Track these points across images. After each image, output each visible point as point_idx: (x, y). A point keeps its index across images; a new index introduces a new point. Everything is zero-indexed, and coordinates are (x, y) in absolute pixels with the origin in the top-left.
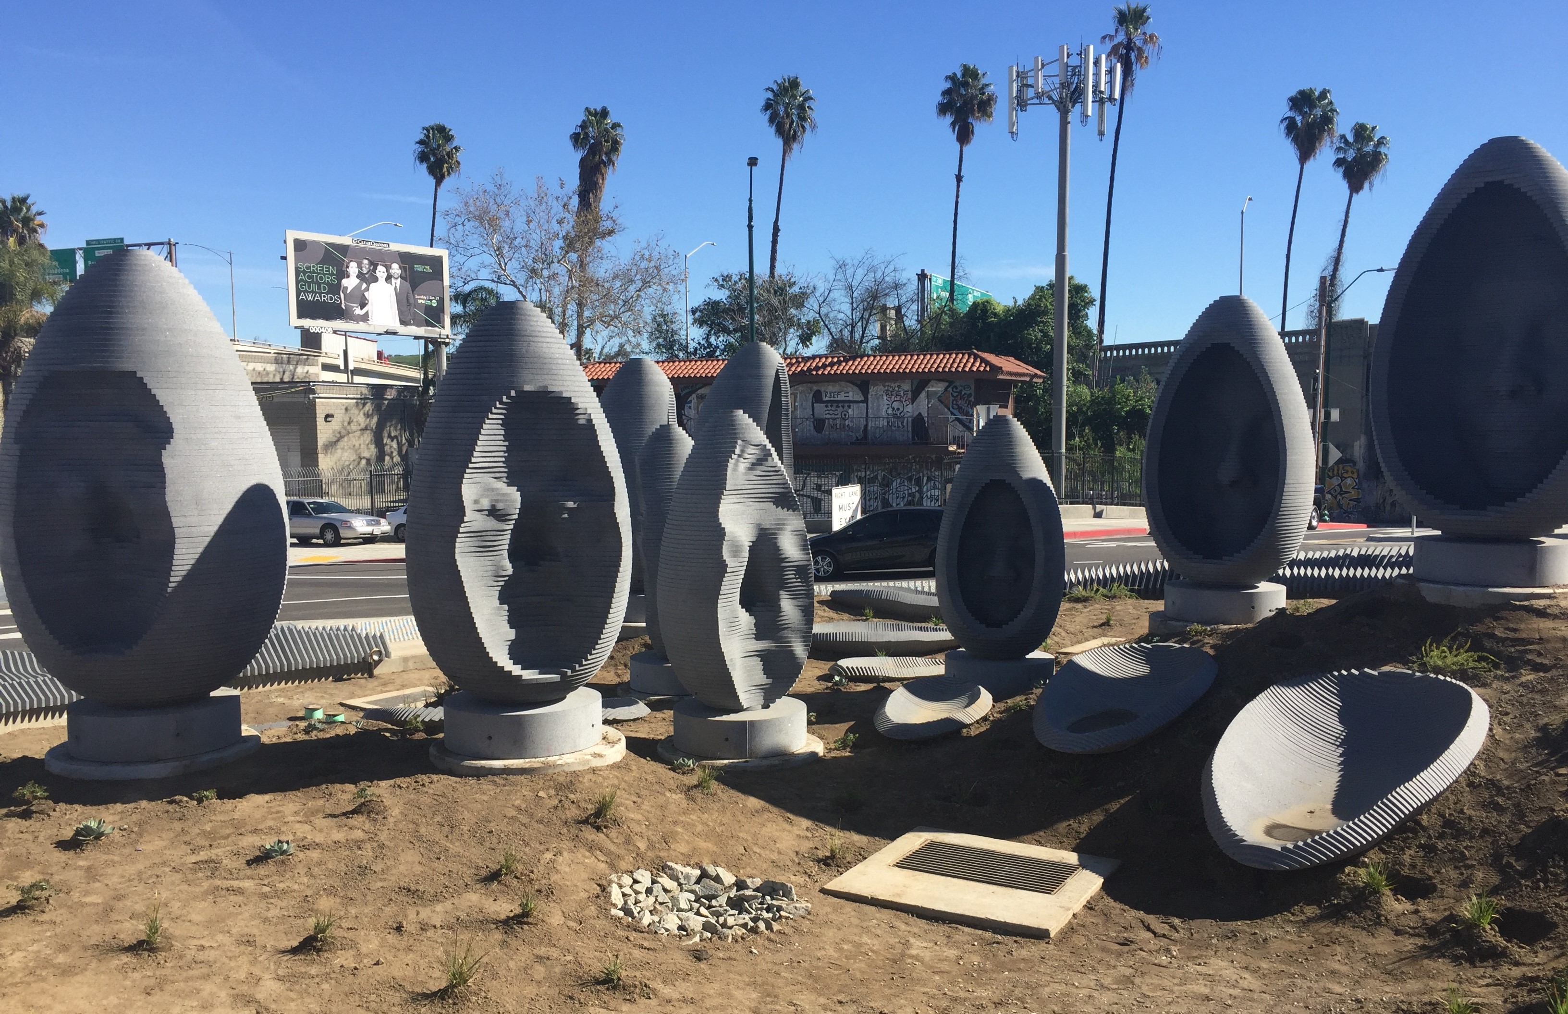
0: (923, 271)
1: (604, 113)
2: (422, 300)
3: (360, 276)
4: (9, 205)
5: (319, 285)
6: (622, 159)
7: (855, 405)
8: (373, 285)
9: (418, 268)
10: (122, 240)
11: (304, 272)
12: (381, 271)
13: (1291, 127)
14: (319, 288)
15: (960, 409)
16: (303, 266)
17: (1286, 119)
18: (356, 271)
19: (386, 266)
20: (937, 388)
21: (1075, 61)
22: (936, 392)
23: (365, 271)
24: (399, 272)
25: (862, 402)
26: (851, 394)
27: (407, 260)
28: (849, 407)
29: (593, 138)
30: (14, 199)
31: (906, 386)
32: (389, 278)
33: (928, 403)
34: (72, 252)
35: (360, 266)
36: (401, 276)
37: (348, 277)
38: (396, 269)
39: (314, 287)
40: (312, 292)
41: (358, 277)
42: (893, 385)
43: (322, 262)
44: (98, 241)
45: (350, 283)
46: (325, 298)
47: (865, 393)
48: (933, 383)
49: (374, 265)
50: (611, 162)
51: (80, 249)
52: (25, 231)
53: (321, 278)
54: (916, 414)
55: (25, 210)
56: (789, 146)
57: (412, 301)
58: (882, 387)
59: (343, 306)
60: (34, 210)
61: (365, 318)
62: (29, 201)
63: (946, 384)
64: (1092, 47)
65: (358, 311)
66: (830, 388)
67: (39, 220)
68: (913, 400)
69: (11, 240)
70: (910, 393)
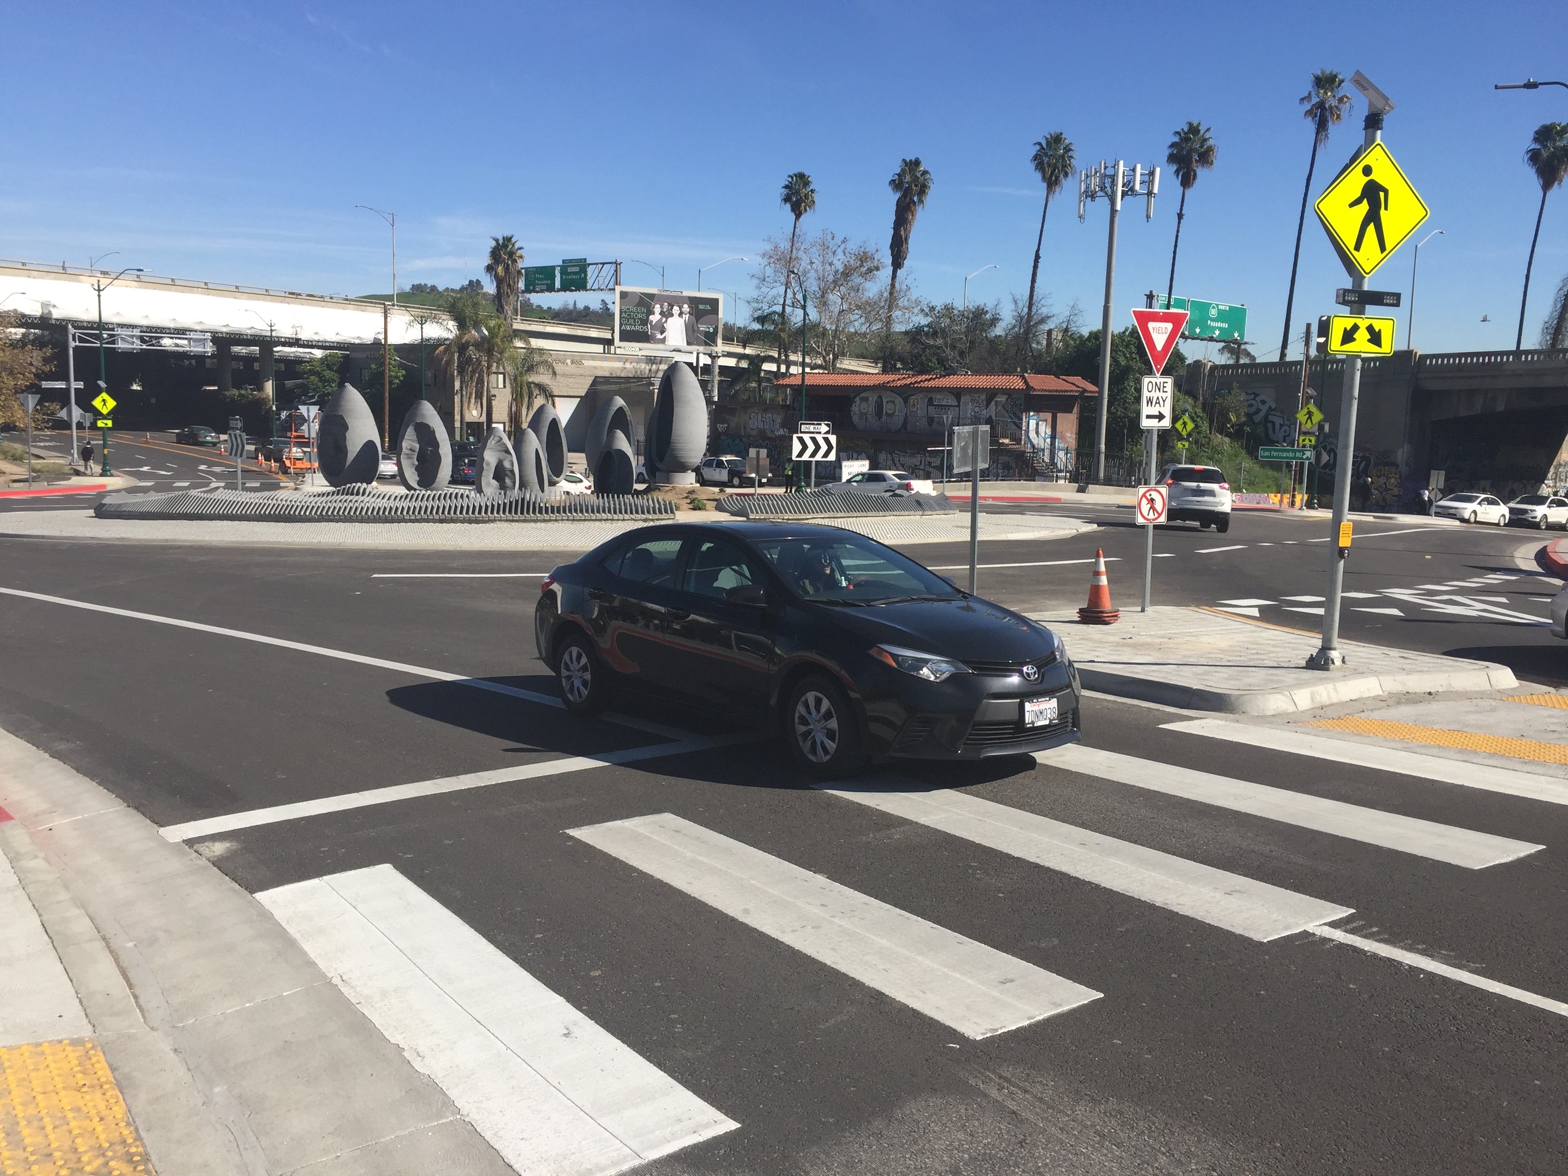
0: (1151, 292)
1: (917, 163)
2: (703, 328)
3: (662, 313)
4: (501, 242)
5: (635, 320)
6: (930, 198)
7: (952, 408)
8: (670, 319)
9: (701, 307)
10: (585, 260)
11: (626, 312)
12: (676, 310)
13: (1534, 157)
14: (634, 322)
15: (1015, 414)
16: (624, 308)
17: (1530, 151)
18: (660, 310)
19: (679, 307)
20: (1001, 399)
21: (1110, 171)
22: (1001, 402)
23: (665, 310)
24: (688, 310)
25: (956, 406)
26: (950, 401)
27: (694, 302)
28: (949, 409)
29: (907, 183)
30: (504, 238)
31: (983, 397)
32: (681, 314)
33: (996, 409)
34: (553, 268)
35: (662, 307)
36: (689, 313)
37: (654, 314)
38: (686, 307)
39: (632, 321)
40: (629, 325)
41: (660, 314)
42: (975, 396)
43: (638, 305)
44: (570, 261)
45: (655, 318)
46: (638, 328)
47: (959, 401)
48: (999, 395)
49: (671, 306)
50: (921, 201)
51: (559, 266)
52: (510, 262)
53: (636, 316)
54: (988, 416)
55: (510, 247)
56: (1051, 189)
57: (696, 328)
58: (968, 397)
59: (649, 333)
60: (517, 246)
61: (663, 341)
62: (513, 240)
63: (1007, 396)
64: (1121, 163)
65: (659, 336)
66: (938, 396)
67: (519, 252)
68: (988, 404)
69: (500, 268)
70: (985, 402)
